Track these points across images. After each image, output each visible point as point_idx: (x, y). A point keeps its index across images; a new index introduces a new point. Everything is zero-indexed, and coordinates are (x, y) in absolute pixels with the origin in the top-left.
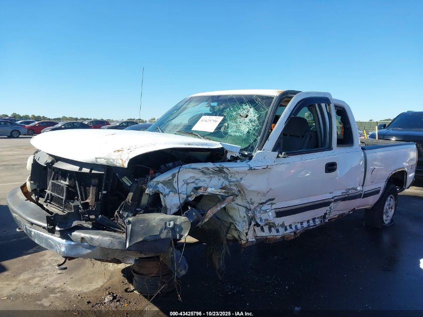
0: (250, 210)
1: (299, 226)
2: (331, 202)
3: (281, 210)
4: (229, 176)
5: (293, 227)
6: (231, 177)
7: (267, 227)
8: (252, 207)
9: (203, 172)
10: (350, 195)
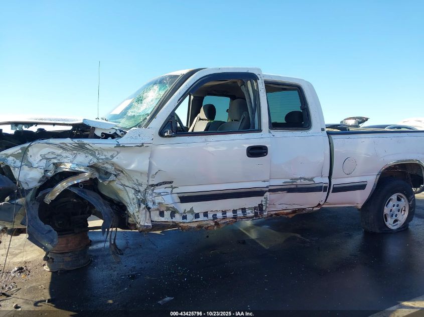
0: (139, 191)
1: (220, 215)
2: (266, 191)
3: (186, 195)
4: (97, 153)
5: (210, 216)
6: (98, 154)
7: (169, 212)
8: (142, 189)
9: (61, 147)
10: (299, 186)
